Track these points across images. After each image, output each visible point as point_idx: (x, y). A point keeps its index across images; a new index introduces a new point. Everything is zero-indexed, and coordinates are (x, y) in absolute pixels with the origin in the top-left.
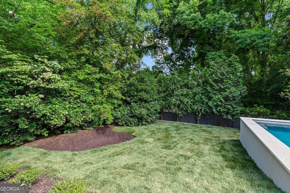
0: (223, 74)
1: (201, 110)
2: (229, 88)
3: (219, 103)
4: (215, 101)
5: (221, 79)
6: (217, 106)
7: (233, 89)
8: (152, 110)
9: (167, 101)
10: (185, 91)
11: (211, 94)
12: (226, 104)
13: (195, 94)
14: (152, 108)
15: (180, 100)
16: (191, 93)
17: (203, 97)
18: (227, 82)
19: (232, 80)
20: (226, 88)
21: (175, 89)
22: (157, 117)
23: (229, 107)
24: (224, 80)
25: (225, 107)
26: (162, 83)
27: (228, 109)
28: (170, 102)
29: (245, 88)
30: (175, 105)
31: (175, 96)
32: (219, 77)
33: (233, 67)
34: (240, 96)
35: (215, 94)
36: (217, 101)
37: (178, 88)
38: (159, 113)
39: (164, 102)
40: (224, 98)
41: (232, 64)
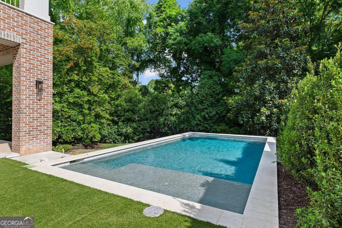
0: (203, 96)
3: (199, 122)
5: (202, 100)
7: (211, 109)
10: (174, 111)
11: (195, 114)
12: (205, 123)
15: (168, 119)
16: (179, 112)
18: (206, 103)
19: (210, 102)
20: (205, 108)
21: (165, 108)
24: (204, 101)
25: (203, 126)
27: (206, 127)
31: (164, 116)
33: (212, 89)
35: (197, 114)
36: (197, 120)
40: (202, 117)
41: (212, 87)
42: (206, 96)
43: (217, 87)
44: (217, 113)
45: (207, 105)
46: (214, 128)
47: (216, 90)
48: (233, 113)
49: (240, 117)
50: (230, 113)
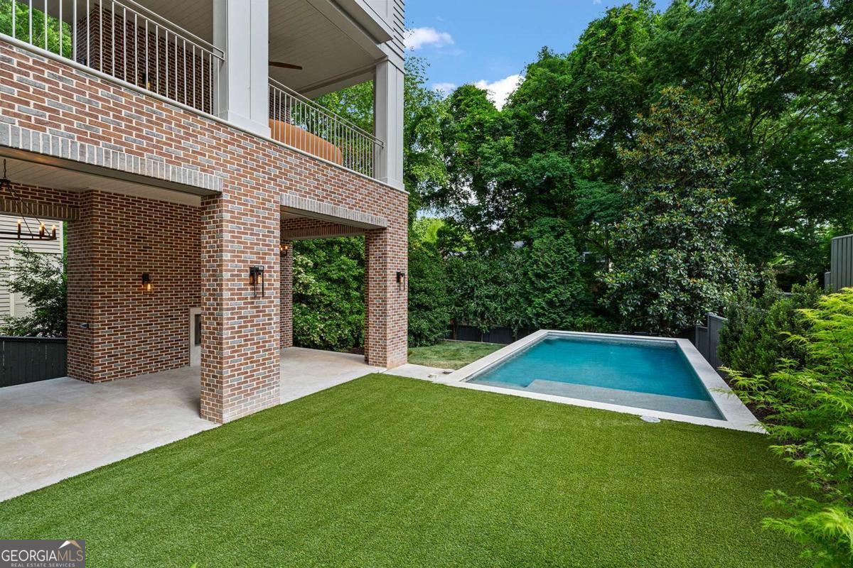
0: (547, 266)
1: (517, 321)
2: (554, 288)
3: (541, 311)
4: (535, 308)
5: (545, 272)
6: (538, 315)
7: (561, 289)
8: (437, 322)
9: (462, 306)
10: (492, 289)
11: (532, 296)
12: (551, 313)
13: (508, 295)
14: (436, 318)
15: (483, 305)
16: (501, 293)
17: (521, 300)
18: (553, 278)
20: (551, 287)
21: (476, 285)
22: (445, 333)
23: (554, 316)
24: (549, 275)
25: (548, 318)
26: (454, 274)
27: (553, 319)
28: (467, 307)
29: (579, 288)
30: (475, 313)
31: (475, 299)
32: (541, 269)
33: (562, 254)
34: (573, 300)
35: (537, 296)
36: (538, 308)
37: (481, 285)
38: (450, 327)
39: (457, 309)
40: (547, 303)
41: (562, 249)
42: (552, 266)
43: (570, 251)
44: (573, 296)
45: (555, 281)
46: (568, 320)
47: (570, 255)
48: (608, 298)
49: (621, 305)
50: (604, 298)
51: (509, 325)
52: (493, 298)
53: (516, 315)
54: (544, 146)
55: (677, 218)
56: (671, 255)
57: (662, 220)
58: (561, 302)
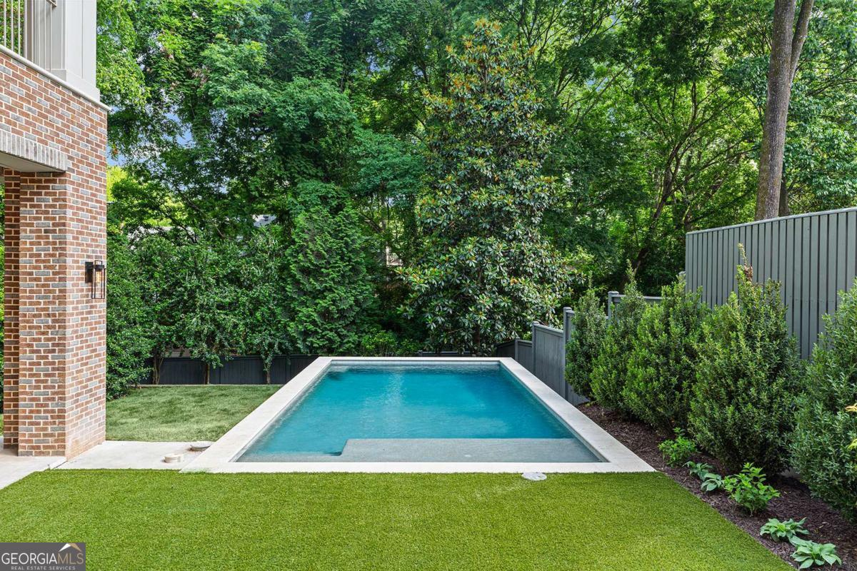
0: (319, 256)
1: (271, 345)
2: (331, 290)
3: (311, 327)
4: (301, 322)
5: (316, 266)
6: (306, 334)
7: (341, 291)
8: (125, 355)
9: (173, 324)
10: (228, 293)
11: (296, 303)
12: (326, 329)
13: (257, 303)
14: (124, 348)
15: (213, 320)
16: (244, 299)
17: (278, 311)
18: (328, 275)
19: (339, 272)
20: (326, 289)
21: (198, 287)
22: (140, 375)
23: (330, 334)
24: (323, 270)
25: (323, 337)
26: (156, 267)
27: (329, 339)
28: (184, 325)
29: (367, 290)
30: (198, 335)
31: (198, 310)
32: (310, 261)
33: (342, 238)
34: (357, 309)
35: (303, 303)
36: (306, 322)
37: (209, 286)
38: (149, 362)
39: (163, 328)
40: (320, 314)
41: (341, 231)
42: (327, 256)
43: (353, 235)
44: (356, 301)
45: (333, 279)
46: (351, 340)
47: (353, 241)
48: (411, 305)
49: (428, 315)
50: (405, 305)
51: (258, 353)
52: (231, 307)
53: (270, 335)
54: (309, 67)
55: (497, 196)
56: (491, 245)
57: (480, 198)
58: (340, 311)
